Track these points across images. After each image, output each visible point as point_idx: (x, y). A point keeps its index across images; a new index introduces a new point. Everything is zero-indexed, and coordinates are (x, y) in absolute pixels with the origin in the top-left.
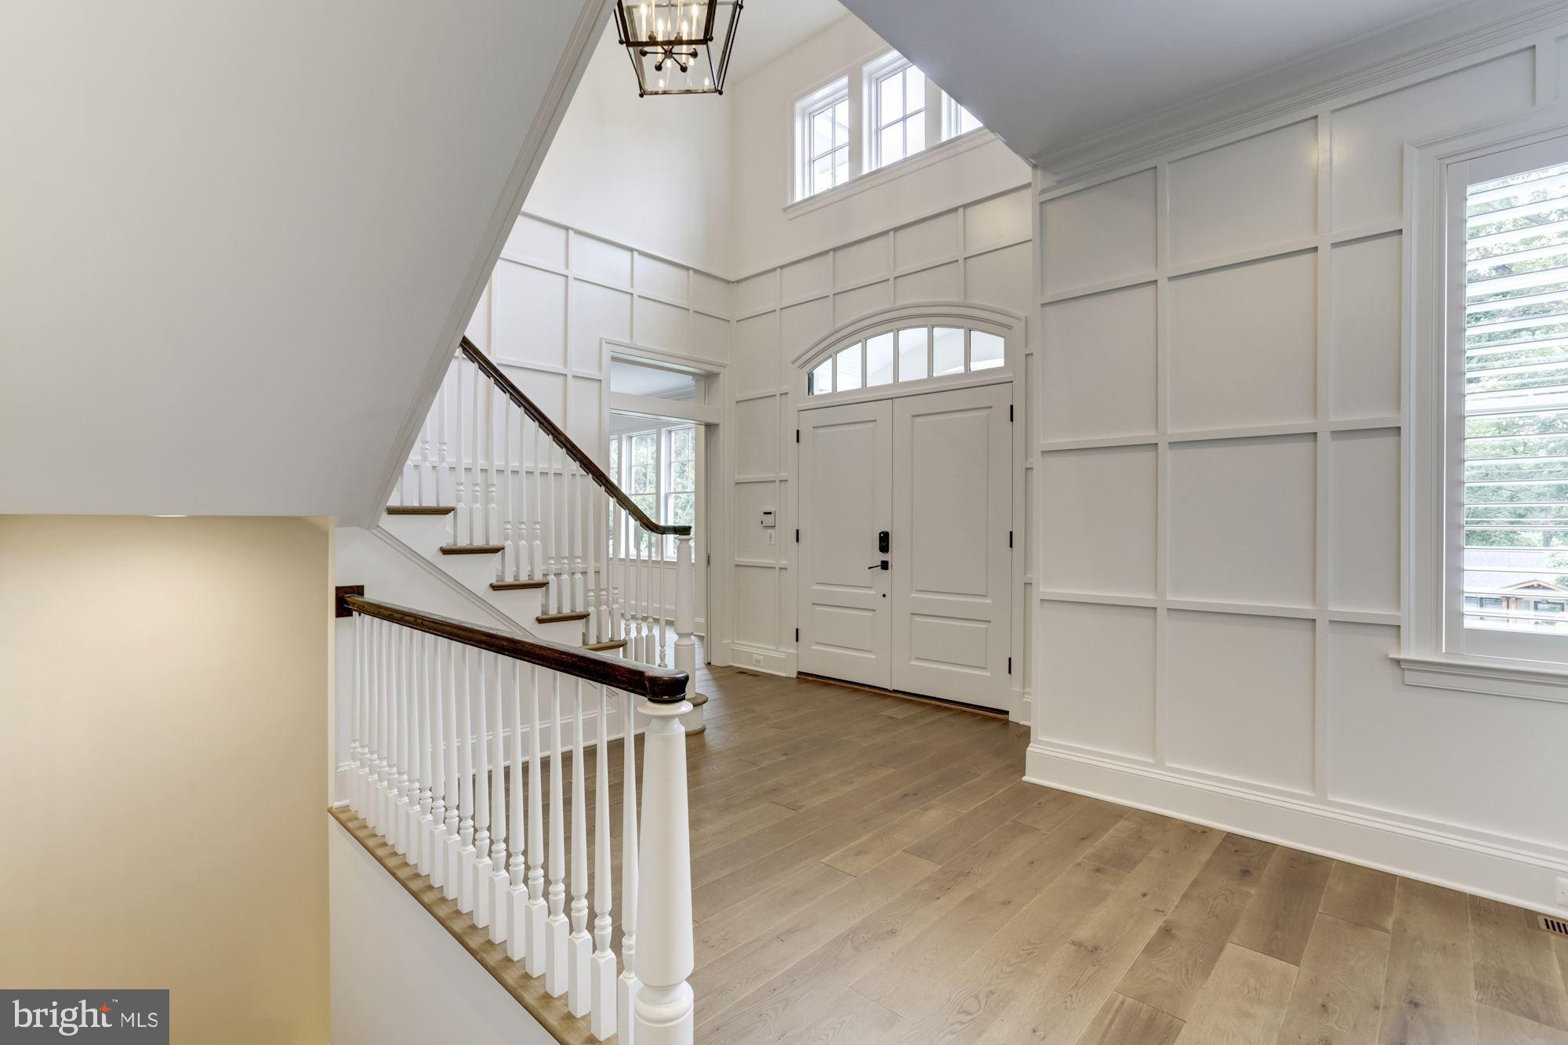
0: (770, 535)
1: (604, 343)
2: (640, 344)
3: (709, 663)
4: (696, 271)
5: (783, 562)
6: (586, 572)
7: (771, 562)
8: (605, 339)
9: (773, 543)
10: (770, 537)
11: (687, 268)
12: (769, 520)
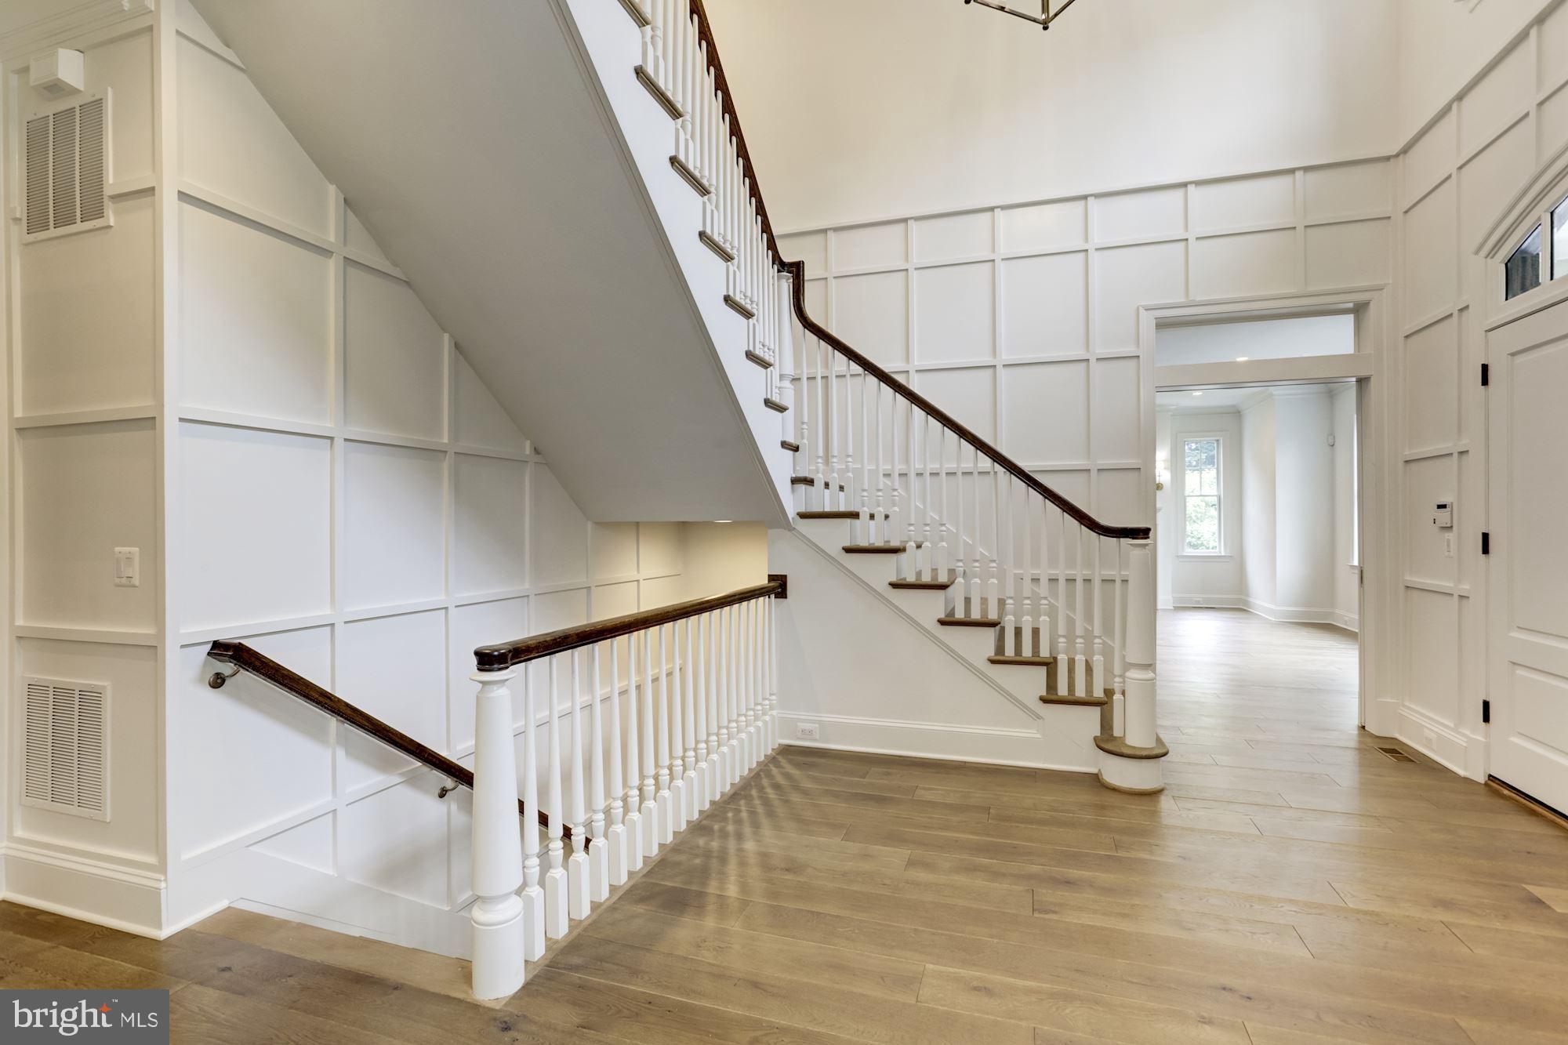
0: (1448, 541)
1: (1141, 309)
2: (1200, 298)
3: (1363, 727)
4: (1307, 169)
5: (1465, 587)
6: (1127, 581)
7: (1446, 584)
8: (1143, 306)
9: (1451, 554)
10: (1448, 545)
11: (1292, 171)
12: (1443, 516)
